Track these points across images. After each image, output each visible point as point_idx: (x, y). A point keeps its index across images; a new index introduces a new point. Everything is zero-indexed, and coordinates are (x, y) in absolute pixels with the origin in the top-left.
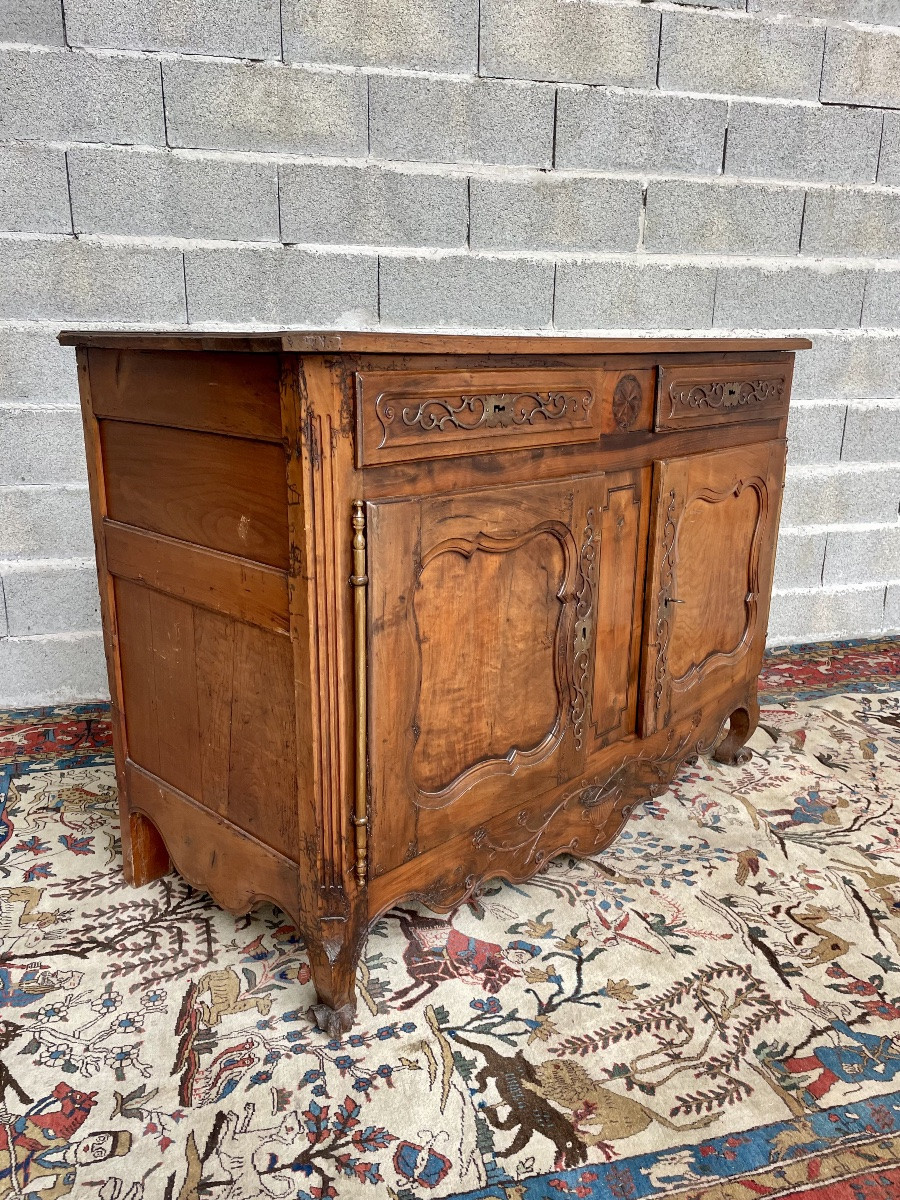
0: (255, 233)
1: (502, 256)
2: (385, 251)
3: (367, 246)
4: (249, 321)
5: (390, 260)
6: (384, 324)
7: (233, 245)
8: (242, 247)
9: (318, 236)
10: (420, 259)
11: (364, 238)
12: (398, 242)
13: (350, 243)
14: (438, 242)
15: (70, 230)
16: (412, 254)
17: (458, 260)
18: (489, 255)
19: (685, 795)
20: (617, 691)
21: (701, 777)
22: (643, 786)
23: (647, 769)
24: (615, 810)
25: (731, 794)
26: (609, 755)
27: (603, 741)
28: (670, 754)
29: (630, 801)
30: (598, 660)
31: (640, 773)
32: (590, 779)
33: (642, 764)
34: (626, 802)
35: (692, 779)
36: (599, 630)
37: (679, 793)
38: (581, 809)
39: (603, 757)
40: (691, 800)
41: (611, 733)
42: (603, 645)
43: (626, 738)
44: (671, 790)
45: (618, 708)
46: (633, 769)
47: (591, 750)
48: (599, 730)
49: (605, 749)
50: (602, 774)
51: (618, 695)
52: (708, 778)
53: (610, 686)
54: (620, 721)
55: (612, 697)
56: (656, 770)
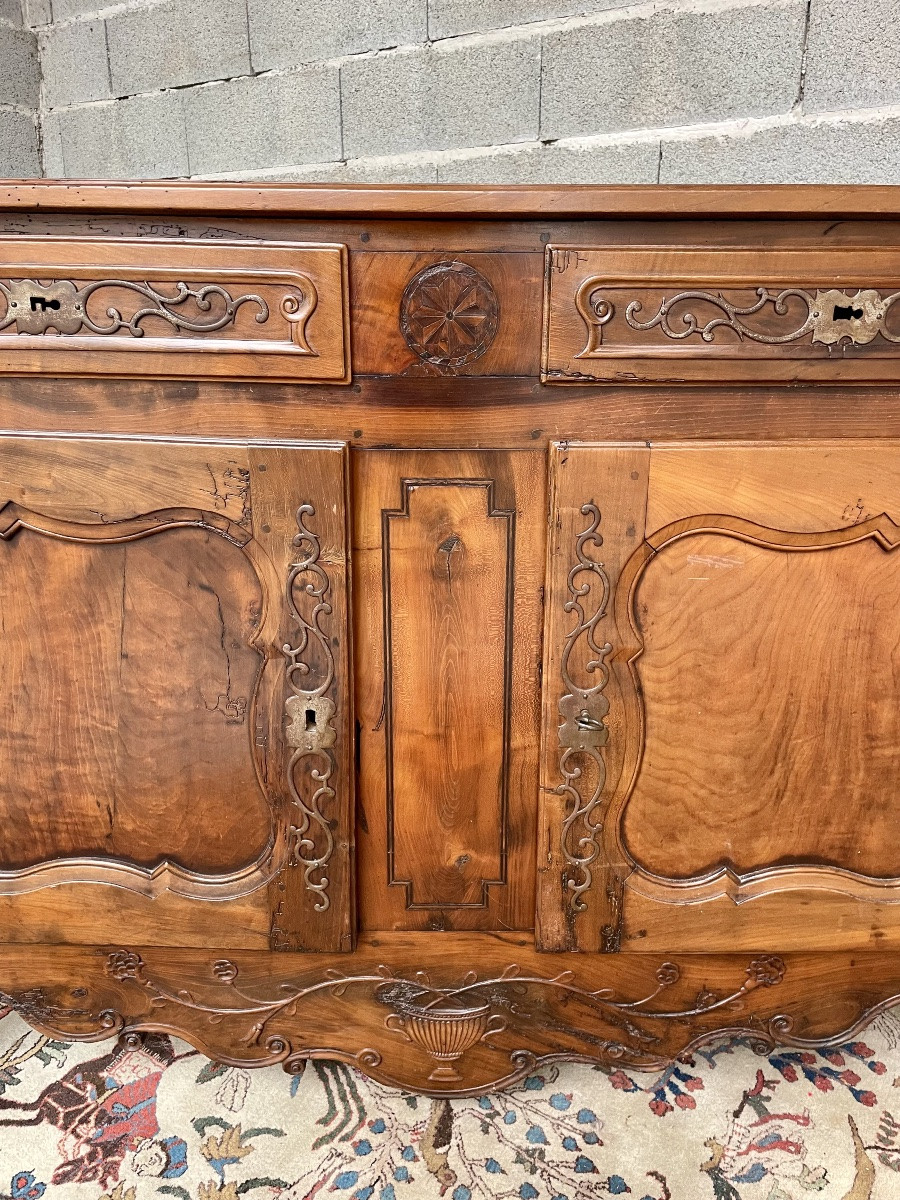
0: (511, 132)
1: (855, 118)
2: (669, 134)
3: (646, 131)
5: (676, 146)
7: (486, 152)
8: (496, 153)
9: (585, 125)
10: (720, 139)
11: (643, 118)
12: (690, 118)
13: (624, 128)
14: (753, 109)
16: (709, 134)
17: (781, 133)
18: (834, 119)
19: (768, 1099)
20: (468, 845)
21: (858, 1087)
22: (577, 1034)
23: (585, 1009)
24: (485, 1044)
25: (861, 1149)
26: (456, 948)
27: (432, 919)
28: (662, 1006)
29: (535, 1046)
30: (404, 779)
31: (561, 1008)
32: (401, 970)
33: (569, 997)
34: (523, 1042)
35: (834, 1082)
36: (397, 726)
37: (765, 1092)
38: (380, 1010)
39: (437, 946)
40: (765, 1116)
41: (457, 913)
42: (414, 756)
43: (504, 935)
44: (760, 1073)
45: (477, 874)
46: (540, 995)
47: (398, 924)
48: (418, 898)
49: (441, 934)
50: (439, 973)
51: (472, 853)
52: (866, 1098)
53: (448, 833)
54: (484, 899)
55: (454, 852)
56: (615, 1021)
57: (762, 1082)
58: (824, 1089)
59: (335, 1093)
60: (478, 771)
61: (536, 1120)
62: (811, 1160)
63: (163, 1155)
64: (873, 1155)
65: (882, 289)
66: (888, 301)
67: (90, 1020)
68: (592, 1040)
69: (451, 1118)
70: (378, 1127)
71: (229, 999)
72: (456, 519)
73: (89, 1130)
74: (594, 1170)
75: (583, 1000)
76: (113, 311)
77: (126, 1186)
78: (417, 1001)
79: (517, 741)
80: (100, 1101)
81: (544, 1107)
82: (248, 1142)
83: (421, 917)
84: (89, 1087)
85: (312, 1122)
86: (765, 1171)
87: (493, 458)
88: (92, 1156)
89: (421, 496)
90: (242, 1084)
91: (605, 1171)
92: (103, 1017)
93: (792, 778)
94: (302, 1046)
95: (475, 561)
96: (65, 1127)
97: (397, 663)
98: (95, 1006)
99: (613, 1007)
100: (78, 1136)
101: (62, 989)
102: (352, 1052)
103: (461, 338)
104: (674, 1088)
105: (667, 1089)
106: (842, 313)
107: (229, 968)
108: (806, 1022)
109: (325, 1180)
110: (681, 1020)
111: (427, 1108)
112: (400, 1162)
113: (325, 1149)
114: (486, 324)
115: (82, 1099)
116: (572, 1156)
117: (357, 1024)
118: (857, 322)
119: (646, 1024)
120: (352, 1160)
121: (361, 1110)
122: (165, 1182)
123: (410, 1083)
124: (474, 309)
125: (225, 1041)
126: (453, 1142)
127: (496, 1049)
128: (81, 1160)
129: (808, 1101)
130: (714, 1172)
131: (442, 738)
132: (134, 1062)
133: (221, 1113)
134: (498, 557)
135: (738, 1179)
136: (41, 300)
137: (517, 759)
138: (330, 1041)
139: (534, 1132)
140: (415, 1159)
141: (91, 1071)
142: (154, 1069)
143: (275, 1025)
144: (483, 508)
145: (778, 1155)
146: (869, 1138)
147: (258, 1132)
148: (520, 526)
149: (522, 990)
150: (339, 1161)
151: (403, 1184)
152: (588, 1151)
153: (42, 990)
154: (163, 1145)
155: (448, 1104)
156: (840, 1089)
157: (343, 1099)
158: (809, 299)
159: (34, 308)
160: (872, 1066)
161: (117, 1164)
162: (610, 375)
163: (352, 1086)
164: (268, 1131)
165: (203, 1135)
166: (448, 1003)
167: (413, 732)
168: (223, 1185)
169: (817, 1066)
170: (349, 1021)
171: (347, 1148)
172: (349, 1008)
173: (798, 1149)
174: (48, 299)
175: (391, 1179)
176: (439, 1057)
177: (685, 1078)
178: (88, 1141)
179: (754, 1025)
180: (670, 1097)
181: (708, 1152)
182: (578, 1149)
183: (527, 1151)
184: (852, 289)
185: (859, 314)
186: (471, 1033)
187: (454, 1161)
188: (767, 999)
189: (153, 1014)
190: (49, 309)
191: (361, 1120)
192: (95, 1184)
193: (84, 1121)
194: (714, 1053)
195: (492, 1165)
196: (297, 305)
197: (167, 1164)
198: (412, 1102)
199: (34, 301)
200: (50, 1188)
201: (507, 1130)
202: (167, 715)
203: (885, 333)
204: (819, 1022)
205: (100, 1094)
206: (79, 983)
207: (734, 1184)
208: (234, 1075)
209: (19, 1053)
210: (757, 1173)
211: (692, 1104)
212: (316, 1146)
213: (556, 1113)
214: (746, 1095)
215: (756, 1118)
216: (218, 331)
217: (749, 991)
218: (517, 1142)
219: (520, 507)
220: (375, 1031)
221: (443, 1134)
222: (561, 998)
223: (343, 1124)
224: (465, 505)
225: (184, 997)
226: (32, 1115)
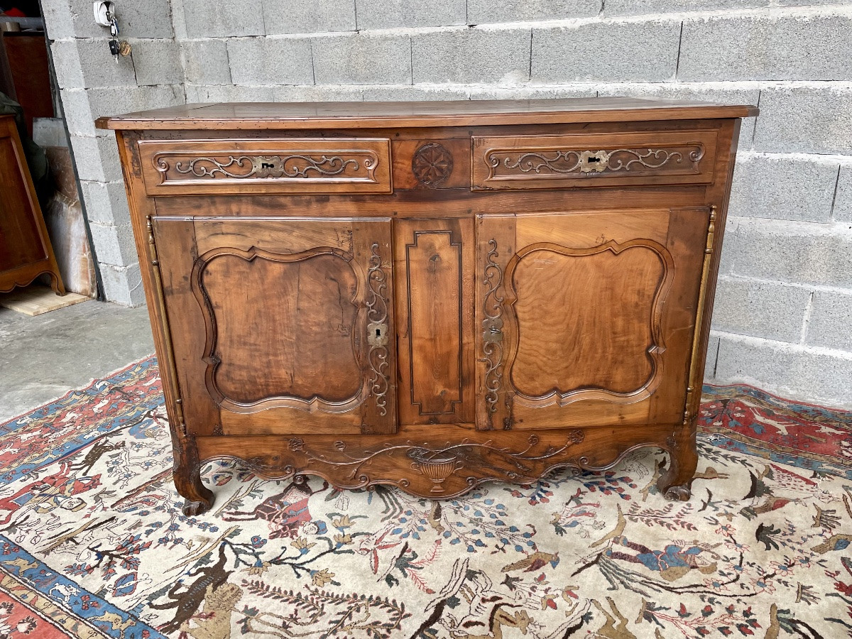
0: (450, 20)
1: (630, 20)
2: (536, 24)
3: (523, 22)
4: (446, 82)
5: (540, 31)
6: (533, 82)
9: (491, 18)
10: (563, 29)
11: (522, 16)
12: (547, 17)
13: (512, 21)
14: (578, 13)
15: (355, 29)
16: (557, 26)
17: (594, 27)
18: (620, 20)
19: (582, 498)
20: (445, 386)
21: (623, 494)
22: (495, 469)
23: (498, 457)
24: (455, 475)
25: (621, 515)
26: (441, 432)
27: (431, 419)
28: (533, 455)
29: (477, 475)
30: (417, 358)
31: (488, 457)
32: (417, 442)
33: (491, 452)
34: (471, 473)
35: (612, 492)
36: (414, 336)
37: (581, 496)
38: (409, 461)
39: (433, 431)
40: (579, 504)
41: (441, 416)
42: (421, 348)
43: (462, 425)
44: (579, 489)
45: (449, 399)
46: (478, 451)
47: (416, 422)
48: (424, 410)
49: (435, 425)
50: (434, 443)
51: (447, 390)
52: (626, 497)
53: (436, 381)
54: (453, 409)
55: (439, 389)
56: (512, 462)
57: (579, 491)
58: (608, 494)
59: (388, 502)
60: (449, 354)
61: (478, 509)
62: (598, 519)
63: (316, 527)
64: (626, 517)
65: (607, 150)
66: (610, 154)
67: (281, 471)
68: (502, 471)
69: (441, 509)
70: (409, 513)
71: (342, 458)
72: (437, 247)
73: (281, 520)
74: (504, 524)
75: (496, 453)
76: (295, 168)
77: (302, 538)
78: (425, 456)
79: (465, 340)
80: (283, 510)
81: (482, 504)
82: (352, 521)
83: (426, 418)
84: (276, 505)
85: (379, 513)
86: (578, 523)
87: (452, 222)
88: (284, 529)
89: (421, 238)
90: (346, 501)
91: (508, 525)
92: (286, 469)
93: (582, 352)
94: (374, 479)
95: (445, 265)
96: (269, 520)
97: (413, 309)
98: (283, 464)
99: (510, 455)
100: (276, 523)
101: (268, 456)
102: (397, 480)
103: (438, 174)
104: (539, 495)
105: (536, 496)
106: (591, 160)
107: (342, 444)
108: (595, 459)
109: (388, 532)
110: (540, 461)
111: (429, 506)
112: (419, 524)
113: (386, 522)
114: (447, 167)
115: (274, 510)
116: (495, 520)
117: (398, 468)
118: (598, 163)
119: (525, 463)
120: (399, 525)
121: (401, 508)
122: (319, 536)
123: (422, 494)
124: (443, 162)
125: (340, 478)
126: (442, 517)
127: (460, 477)
128: (280, 530)
129: (599, 499)
130: (556, 524)
131: (433, 340)
132: (295, 495)
133: (338, 511)
134: (455, 263)
135: (566, 526)
136: (266, 164)
137: (466, 348)
138: (387, 476)
139: (478, 513)
140: (426, 523)
141: (276, 499)
142: (304, 497)
143: (363, 469)
144: (448, 242)
145: (584, 518)
146: (625, 511)
147: (356, 517)
148: (464, 250)
149: (470, 449)
150: (393, 525)
151: (421, 532)
152: (501, 518)
153: (260, 457)
154: (315, 524)
155: (439, 503)
156: (615, 495)
157: (392, 504)
158: (578, 155)
159: (263, 167)
160: (631, 486)
161: (297, 531)
162: (499, 187)
163: (396, 500)
164: (360, 516)
165: (332, 519)
166: (438, 456)
167: (421, 338)
168: (344, 536)
169: (605, 486)
170: (395, 466)
171: (396, 521)
172: (394, 460)
173: (593, 515)
174: (269, 164)
175: (416, 530)
176: (436, 481)
177: (545, 492)
178: (281, 524)
179: (571, 461)
180: (538, 499)
181: (554, 517)
182: (496, 517)
183: (475, 519)
184: (595, 150)
185: (598, 160)
186: (448, 470)
187: (443, 523)
188: (577, 450)
189: (308, 467)
190: (269, 168)
191: (401, 512)
192: (288, 538)
193: (278, 517)
194: (559, 482)
195: (459, 524)
196: (372, 162)
197: (318, 529)
198: (423, 505)
199: (263, 165)
200: (269, 541)
201: (466, 513)
202: (316, 333)
203: (609, 167)
204: (600, 460)
205: (282, 508)
206: (276, 454)
207: (564, 528)
208: (341, 498)
209: (240, 494)
210: (574, 524)
211: (548, 501)
212: (382, 521)
213: (487, 506)
214: (572, 498)
215: (575, 505)
216: (338, 175)
217: (569, 446)
218: (470, 516)
219: (464, 241)
220: (407, 471)
221: (438, 514)
222: (487, 452)
223: (393, 513)
224: (440, 241)
225: (322, 458)
226: (254, 516)
